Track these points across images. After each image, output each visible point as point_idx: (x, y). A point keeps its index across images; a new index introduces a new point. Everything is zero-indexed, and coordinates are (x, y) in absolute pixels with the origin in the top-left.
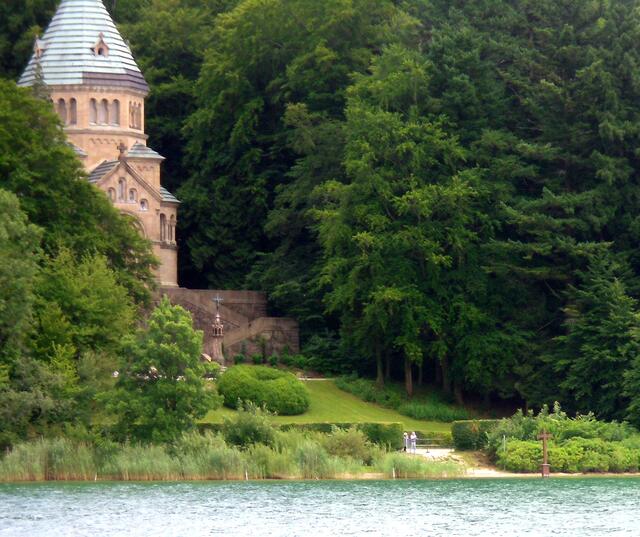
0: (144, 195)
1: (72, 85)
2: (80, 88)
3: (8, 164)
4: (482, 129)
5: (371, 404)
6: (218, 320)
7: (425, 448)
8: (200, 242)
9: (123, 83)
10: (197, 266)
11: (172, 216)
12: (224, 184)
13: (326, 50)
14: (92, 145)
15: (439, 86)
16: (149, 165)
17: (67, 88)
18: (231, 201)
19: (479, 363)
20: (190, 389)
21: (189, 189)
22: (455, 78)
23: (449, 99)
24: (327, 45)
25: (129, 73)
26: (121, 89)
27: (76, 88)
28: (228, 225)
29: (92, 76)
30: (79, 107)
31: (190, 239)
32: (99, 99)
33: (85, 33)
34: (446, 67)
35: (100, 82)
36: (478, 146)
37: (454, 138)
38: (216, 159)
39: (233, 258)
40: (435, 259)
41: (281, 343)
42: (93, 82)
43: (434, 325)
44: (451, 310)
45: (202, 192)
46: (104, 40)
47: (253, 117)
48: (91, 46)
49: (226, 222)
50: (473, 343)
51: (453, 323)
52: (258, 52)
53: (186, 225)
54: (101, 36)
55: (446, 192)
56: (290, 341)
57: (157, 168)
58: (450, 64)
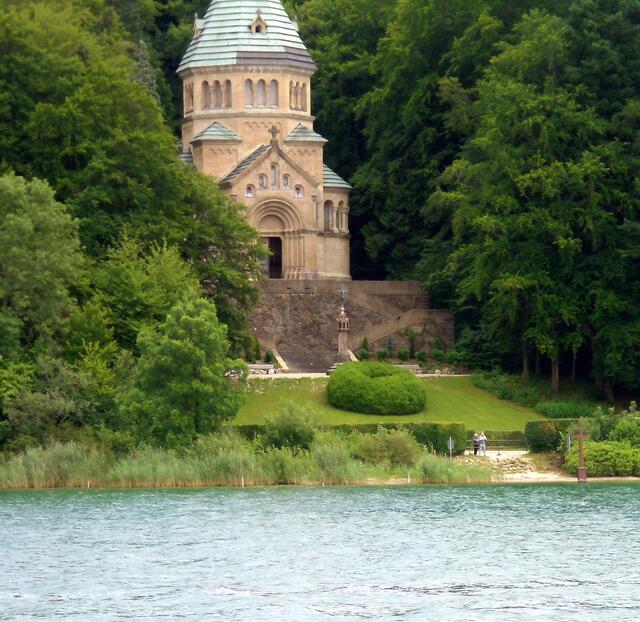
0: (299, 181)
1: (226, 66)
2: (235, 69)
3: (85, 151)
4: (627, 99)
5: (505, 402)
6: (343, 313)
7: (496, 449)
8: (376, 230)
9: (280, 62)
10: (371, 255)
11: (341, 203)
12: (397, 166)
13: (490, 19)
14: (247, 129)
15: (580, 53)
16: (310, 149)
17: (222, 69)
18: (405, 185)
19: (619, 356)
20: (206, 388)
21: (365, 173)
22: (594, 44)
23: (588, 67)
24: (491, 14)
25: (289, 51)
26: (279, 68)
27: (230, 68)
28: (403, 211)
29: (246, 55)
30: (234, 90)
31: (365, 226)
32: (255, 80)
33: (243, 10)
34: (586, 32)
35: (256, 62)
36: (621, 118)
37: (590, 110)
38: (391, 140)
39: (410, 246)
40: (562, 242)
41: (434, 336)
42: (247, 62)
43: (567, 314)
44: (588, 298)
45: (376, 175)
46: (263, 17)
47: (425, 94)
48: (248, 23)
49: (400, 207)
50: (612, 334)
51: (590, 312)
52: (430, 24)
53: (359, 212)
54: (259, 13)
55: (574, 168)
56: (444, 334)
57: (320, 151)
58: (590, 29)
